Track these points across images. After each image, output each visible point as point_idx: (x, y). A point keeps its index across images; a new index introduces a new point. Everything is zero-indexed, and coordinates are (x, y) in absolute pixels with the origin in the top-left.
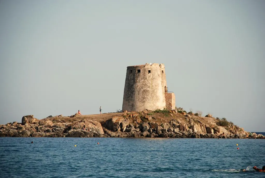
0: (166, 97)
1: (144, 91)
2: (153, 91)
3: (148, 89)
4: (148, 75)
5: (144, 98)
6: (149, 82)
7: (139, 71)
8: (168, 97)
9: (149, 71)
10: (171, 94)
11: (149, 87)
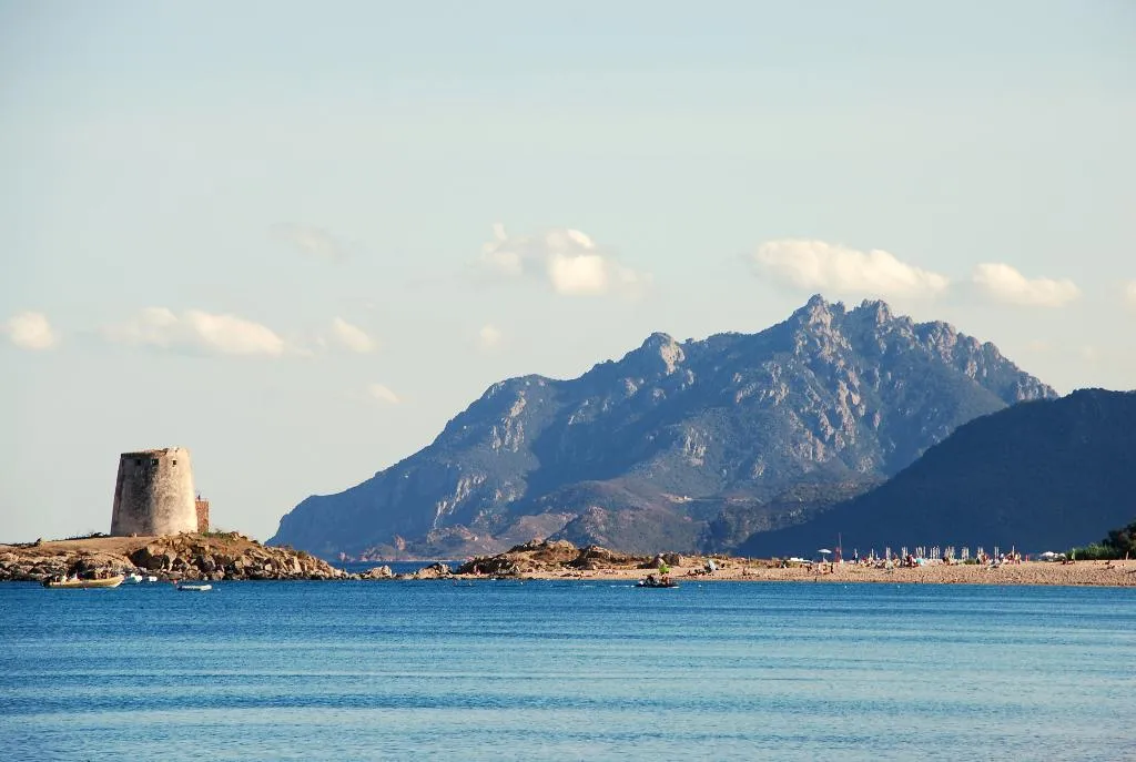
0: (198, 509)
1: (167, 498)
2: (182, 498)
3: (175, 494)
4: (172, 469)
5: (167, 511)
6: (173, 481)
7: (157, 462)
8: (202, 508)
9: (174, 463)
10: (206, 504)
11: (175, 491)
